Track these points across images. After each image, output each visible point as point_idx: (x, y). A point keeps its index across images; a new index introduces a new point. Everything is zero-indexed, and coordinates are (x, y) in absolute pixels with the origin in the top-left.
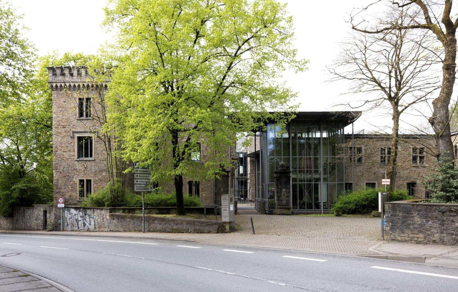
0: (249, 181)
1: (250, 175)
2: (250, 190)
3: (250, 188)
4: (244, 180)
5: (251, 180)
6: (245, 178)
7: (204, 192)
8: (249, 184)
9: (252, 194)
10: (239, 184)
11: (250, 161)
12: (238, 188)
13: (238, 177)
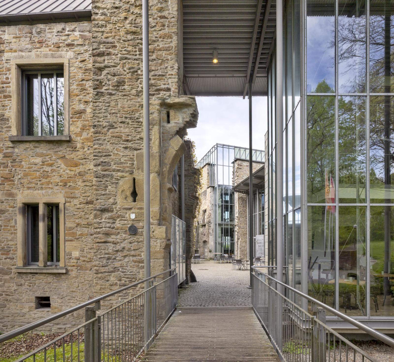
0: (236, 229)
1: (239, 220)
2: (237, 242)
3: (238, 239)
4: (229, 227)
5: (240, 227)
6: (231, 225)
7: (74, 243)
8: (236, 233)
9: (240, 248)
10: (222, 233)
11: (239, 198)
12: (220, 239)
13: (220, 222)
